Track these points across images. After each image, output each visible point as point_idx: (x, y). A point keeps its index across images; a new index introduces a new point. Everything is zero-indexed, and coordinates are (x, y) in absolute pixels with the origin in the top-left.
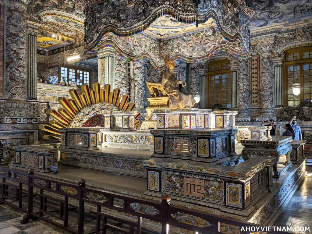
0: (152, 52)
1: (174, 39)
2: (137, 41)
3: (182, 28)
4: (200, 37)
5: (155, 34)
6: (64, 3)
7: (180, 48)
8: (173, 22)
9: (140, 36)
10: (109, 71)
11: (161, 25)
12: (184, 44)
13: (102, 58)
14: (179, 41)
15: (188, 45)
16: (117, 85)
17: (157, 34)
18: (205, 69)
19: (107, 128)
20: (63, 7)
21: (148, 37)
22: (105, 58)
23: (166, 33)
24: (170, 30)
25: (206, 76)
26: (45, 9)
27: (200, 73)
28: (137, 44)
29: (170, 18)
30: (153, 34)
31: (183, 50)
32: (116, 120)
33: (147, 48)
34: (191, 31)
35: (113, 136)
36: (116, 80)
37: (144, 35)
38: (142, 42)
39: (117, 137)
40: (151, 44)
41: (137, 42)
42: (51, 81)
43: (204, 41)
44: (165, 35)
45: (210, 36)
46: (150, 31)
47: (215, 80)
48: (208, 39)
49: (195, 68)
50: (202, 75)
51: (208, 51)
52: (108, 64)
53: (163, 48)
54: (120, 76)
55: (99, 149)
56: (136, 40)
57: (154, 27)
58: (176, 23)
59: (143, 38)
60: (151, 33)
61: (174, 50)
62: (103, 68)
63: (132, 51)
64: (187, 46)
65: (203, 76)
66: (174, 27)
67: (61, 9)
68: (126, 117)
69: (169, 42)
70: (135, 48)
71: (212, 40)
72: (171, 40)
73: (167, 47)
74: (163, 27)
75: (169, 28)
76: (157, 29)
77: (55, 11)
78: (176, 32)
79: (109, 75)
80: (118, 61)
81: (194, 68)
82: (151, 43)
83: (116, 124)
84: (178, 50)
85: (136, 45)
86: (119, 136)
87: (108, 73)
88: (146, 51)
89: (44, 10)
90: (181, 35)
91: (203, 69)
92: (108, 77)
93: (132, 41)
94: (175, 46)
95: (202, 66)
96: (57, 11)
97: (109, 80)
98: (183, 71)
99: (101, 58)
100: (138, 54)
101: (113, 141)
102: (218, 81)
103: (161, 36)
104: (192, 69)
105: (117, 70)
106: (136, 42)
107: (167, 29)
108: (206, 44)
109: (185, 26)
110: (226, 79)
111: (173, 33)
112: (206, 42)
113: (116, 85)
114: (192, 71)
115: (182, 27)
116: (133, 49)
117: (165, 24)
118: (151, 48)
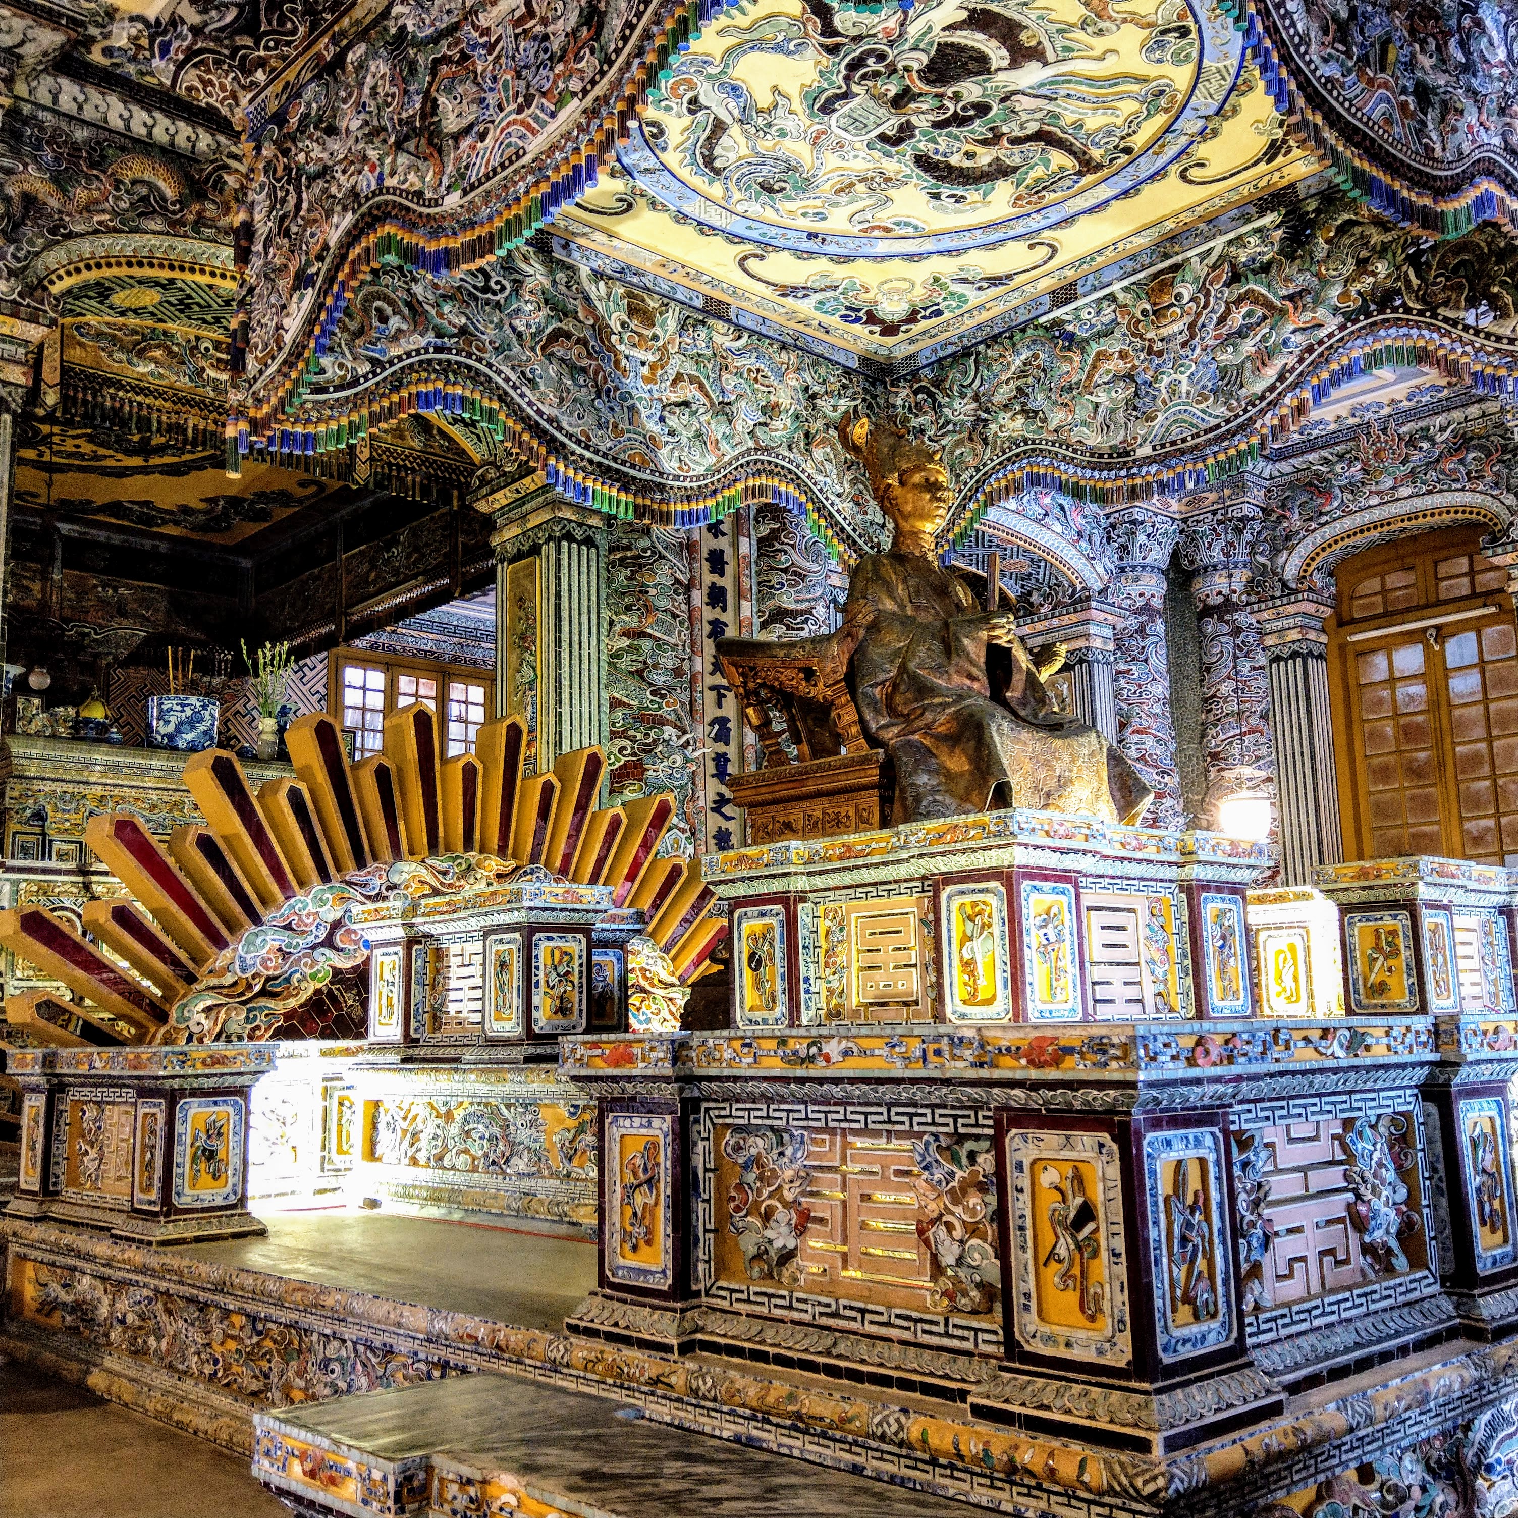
0: (818, 453)
1: (993, 339)
2: (689, 368)
3: (1031, 239)
4: (1187, 291)
5: (834, 321)
6: (220, 184)
7: (1033, 405)
8: (945, 190)
9: (718, 339)
10: (558, 643)
11: (855, 230)
12: (1066, 367)
13: (519, 556)
14: (1026, 354)
15: (1094, 367)
16: (622, 735)
17: (852, 315)
18: (1311, 608)
19: (382, 1047)
20: (211, 210)
21: (784, 347)
22: (535, 550)
23: (919, 294)
24: (946, 267)
25: (1320, 657)
26: (77, 228)
27: (1270, 641)
28: (689, 392)
29: (906, 148)
30: (827, 320)
31: (1057, 418)
32: (454, 972)
33: (782, 427)
34: (1110, 254)
35: (420, 1110)
36: (615, 704)
37: (752, 333)
38: (730, 381)
39: (449, 1116)
40: (814, 396)
41: (692, 380)
42: (162, 729)
43: (1222, 320)
44: (912, 318)
45: (1266, 268)
46: (787, 291)
47: (1392, 681)
48: (1256, 298)
49: (1236, 607)
50: (1286, 652)
51: (1259, 387)
52: (558, 595)
53: (914, 423)
54: (640, 674)
55: (262, 1233)
56: (676, 365)
57: (811, 255)
58: (973, 195)
59: (740, 353)
60: (805, 307)
61: (994, 427)
62: (521, 626)
63: (652, 442)
64: (1090, 376)
65: (1294, 655)
66: (967, 240)
67: (200, 222)
68: (513, 943)
69: (954, 375)
70: (672, 422)
71: (1291, 298)
72: (966, 353)
73: (937, 407)
74: (883, 247)
75: (928, 245)
76: (840, 272)
77: (155, 241)
78: (995, 281)
79: (558, 666)
80: (628, 572)
81: (1227, 606)
82: (816, 388)
83: (452, 1008)
84: (1020, 420)
85: (686, 404)
86: (459, 1114)
87: (558, 656)
88: (767, 449)
89: (70, 236)
90: (1035, 302)
91: (1291, 609)
92: (558, 679)
93: (645, 370)
94: (1003, 394)
95: (1284, 585)
96: (168, 241)
97: (559, 702)
98: (1141, 631)
99: (512, 561)
100: (700, 470)
101: (422, 1157)
102: (1417, 689)
103: (889, 329)
104: (1208, 611)
105: (626, 634)
106: (678, 378)
107: (911, 257)
108: (1242, 333)
109: (1054, 216)
110: (1482, 665)
111: (974, 297)
112: (1237, 319)
113: (614, 735)
114: (1210, 626)
115: (1035, 222)
116: (653, 427)
117: (885, 217)
118: (817, 426)
